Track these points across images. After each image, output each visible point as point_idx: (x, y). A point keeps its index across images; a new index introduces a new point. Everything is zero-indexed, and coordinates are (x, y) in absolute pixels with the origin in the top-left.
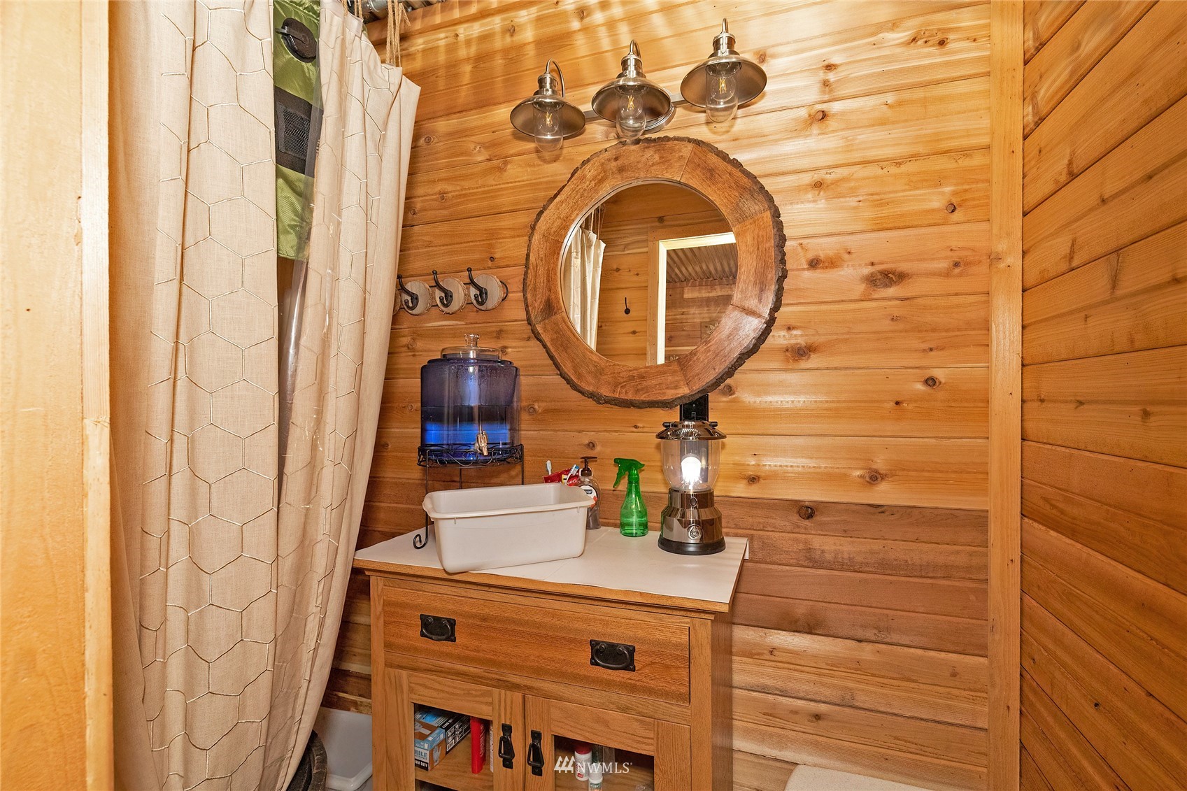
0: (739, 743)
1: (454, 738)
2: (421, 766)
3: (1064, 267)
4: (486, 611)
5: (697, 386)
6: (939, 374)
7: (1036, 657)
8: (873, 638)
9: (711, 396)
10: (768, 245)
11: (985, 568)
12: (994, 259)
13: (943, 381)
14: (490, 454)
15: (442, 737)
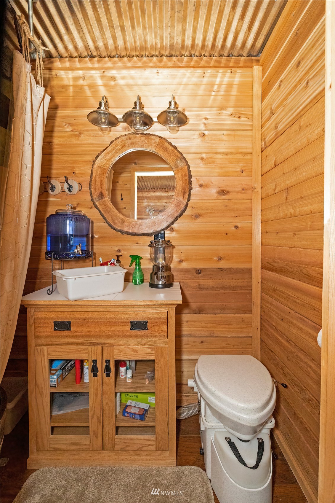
1: (66, 373)
2: (52, 386)
3: (273, 192)
4: (85, 316)
5: (161, 228)
6: (239, 224)
7: (265, 311)
8: (220, 313)
10: (186, 178)
11: (251, 286)
12: (253, 189)
13: (240, 227)
14: (82, 254)
15: (61, 373)
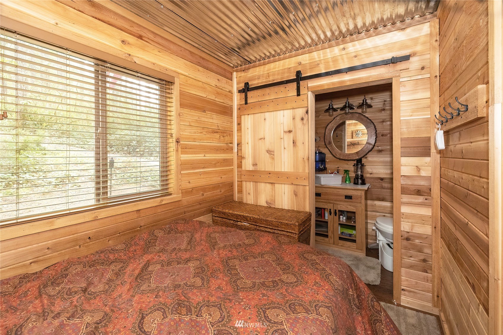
0: (369, 221)
4: (326, 192)
5: (360, 157)
9: (362, 159)
